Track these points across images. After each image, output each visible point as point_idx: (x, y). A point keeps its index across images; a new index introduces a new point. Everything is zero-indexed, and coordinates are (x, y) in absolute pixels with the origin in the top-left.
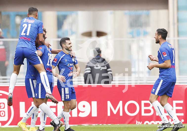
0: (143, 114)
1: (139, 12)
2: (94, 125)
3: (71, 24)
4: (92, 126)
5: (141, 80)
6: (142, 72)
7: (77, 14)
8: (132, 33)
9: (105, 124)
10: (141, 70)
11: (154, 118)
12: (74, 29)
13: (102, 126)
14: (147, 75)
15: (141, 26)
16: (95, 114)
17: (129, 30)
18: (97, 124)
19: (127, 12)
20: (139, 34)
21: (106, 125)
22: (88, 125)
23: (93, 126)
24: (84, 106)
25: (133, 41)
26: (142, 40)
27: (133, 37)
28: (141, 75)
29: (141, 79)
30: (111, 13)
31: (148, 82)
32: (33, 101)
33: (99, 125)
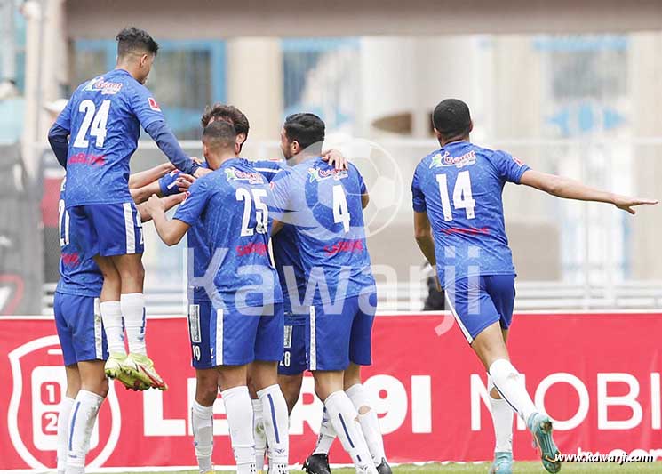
0: (604, 423)
1: (589, 41)
2: (421, 464)
3: (336, 87)
4: (414, 469)
5: (594, 297)
6: (600, 267)
7: (357, 49)
8: (561, 120)
9: (463, 463)
10: (595, 257)
11: (646, 437)
12: (345, 105)
13: (449, 469)
14: (618, 277)
15: (595, 92)
16: (422, 424)
17: (552, 108)
18: (430, 462)
19: (543, 39)
20: (586, 123)
21: (465, 466)
22: (397, 465)
23: (420, 467)
24: (383, 394)
25: (565, 149)
26: (600, 146)
27: (566, 134)
28: (596, 278)
29: (595, 292)
30: (483, 45)
31: (623, 302)
32: (193, 377)
33: (439, 464)
